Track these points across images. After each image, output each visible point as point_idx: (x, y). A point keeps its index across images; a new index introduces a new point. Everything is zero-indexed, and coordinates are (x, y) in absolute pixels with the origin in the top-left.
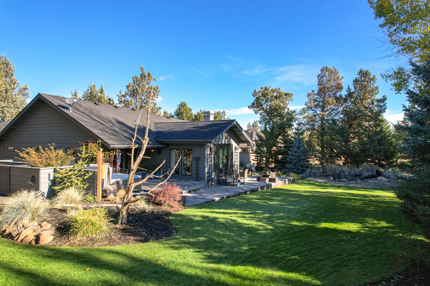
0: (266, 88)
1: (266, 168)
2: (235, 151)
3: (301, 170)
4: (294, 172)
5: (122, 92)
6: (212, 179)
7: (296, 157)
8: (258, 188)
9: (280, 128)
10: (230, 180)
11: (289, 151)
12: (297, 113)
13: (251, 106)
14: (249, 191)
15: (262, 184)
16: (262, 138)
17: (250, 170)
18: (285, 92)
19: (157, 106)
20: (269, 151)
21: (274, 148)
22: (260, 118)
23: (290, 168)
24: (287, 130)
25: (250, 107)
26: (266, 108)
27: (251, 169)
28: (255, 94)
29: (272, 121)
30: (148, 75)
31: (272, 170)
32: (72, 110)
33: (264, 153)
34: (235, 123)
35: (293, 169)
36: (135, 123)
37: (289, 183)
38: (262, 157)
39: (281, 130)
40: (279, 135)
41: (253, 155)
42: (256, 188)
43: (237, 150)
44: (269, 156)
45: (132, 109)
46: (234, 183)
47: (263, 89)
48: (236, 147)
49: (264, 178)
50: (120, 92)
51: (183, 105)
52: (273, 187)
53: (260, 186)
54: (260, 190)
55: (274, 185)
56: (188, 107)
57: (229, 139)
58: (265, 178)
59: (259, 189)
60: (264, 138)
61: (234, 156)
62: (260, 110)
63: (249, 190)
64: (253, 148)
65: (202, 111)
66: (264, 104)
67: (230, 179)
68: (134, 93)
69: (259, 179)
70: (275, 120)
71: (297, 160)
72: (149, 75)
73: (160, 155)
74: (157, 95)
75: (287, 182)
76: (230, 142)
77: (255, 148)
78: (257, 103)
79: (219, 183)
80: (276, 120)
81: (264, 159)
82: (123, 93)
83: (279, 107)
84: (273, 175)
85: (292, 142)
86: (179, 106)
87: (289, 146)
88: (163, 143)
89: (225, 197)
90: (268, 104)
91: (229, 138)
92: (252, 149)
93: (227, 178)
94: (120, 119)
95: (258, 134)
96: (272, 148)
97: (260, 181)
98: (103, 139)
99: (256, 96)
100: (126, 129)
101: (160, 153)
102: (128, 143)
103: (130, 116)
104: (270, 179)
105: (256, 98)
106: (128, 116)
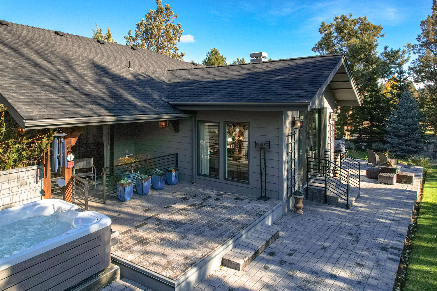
0: (344, 18)
2: (329, 121)
3: (414, 147)
5: (131, 32)
6: (300, 193)
7: (405, 125)
10: (332, 190)
19: (179, 53)
25: (315, 49)
27: (339, 149)
28: (323, 28)
30: (166, 9)
34: (342, 61)
36: (130, 69)
45: (132, 48)
47: (339, 20)
48: (330, 113)
49: (387, 175)
50: (129, 34)
51: (214, 53)
56: (221, 55)
61: (327, 132)
65: (239, 60)
66: (338, 44)
73: (176, 134)
74: (179, 37)
76: (323, 104)
78: (325, 43)
79: (307, 196)
82: (133, 35)
86: (208, 54)
88: (184, 109)
93: (327, 187)
97: (379, 180)
98: (12, 103)
99: (325, 32)
100: (105, 79)
101: (177, 130)
102: (89, 113)
103: (123, 57)
104: (398, 176)
105: (325, 35)
106: (120, 57)
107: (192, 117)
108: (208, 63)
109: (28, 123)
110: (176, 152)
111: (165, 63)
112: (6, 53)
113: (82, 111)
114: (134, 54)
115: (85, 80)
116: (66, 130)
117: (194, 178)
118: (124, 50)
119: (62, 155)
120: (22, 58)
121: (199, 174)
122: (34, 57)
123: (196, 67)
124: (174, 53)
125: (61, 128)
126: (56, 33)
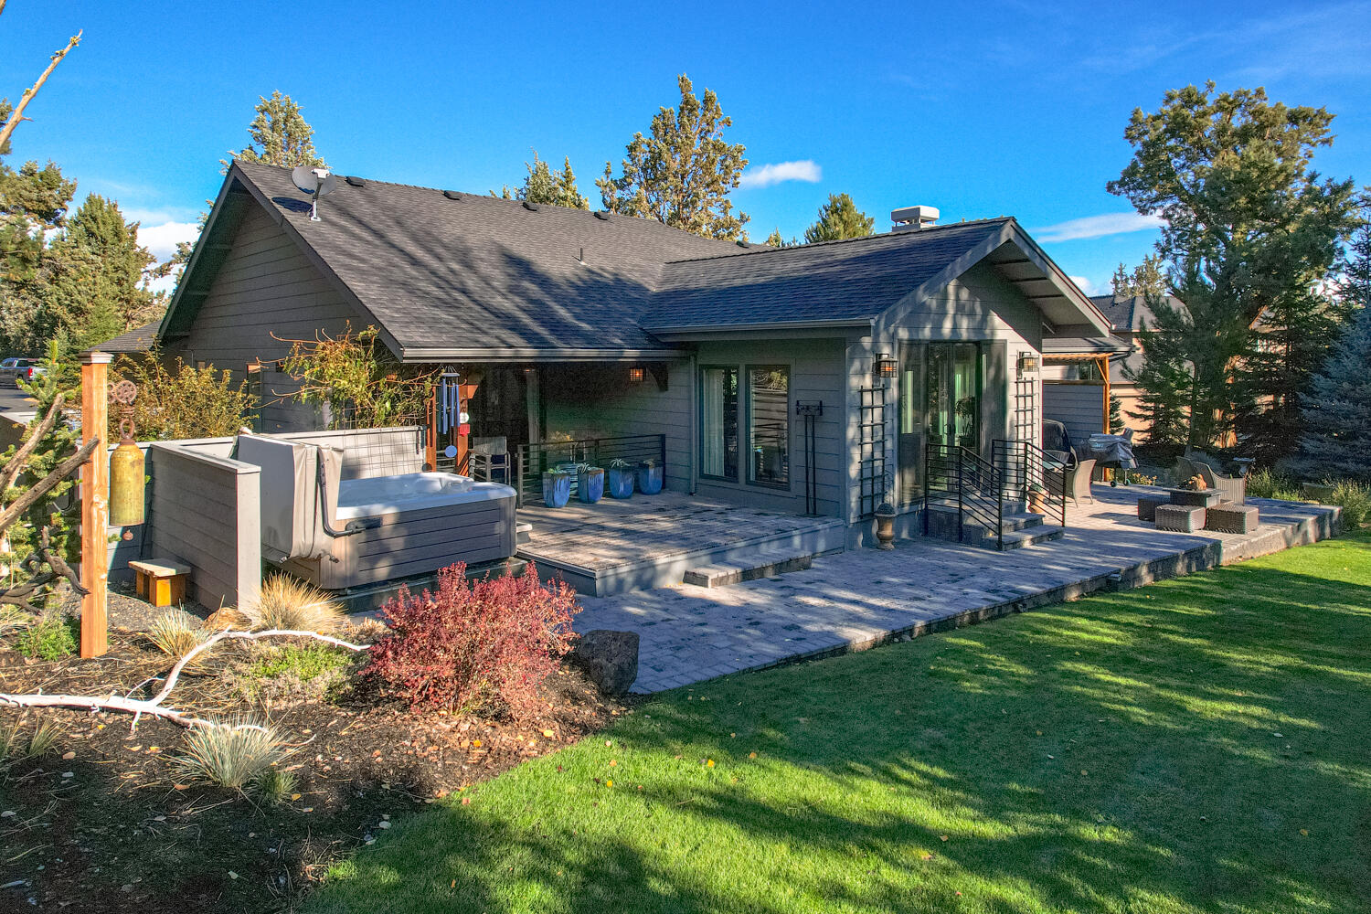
0: (1189, 96)
1: (1194, 449)
2: (1019, 373)
4: (1347, 476)
5: (611, 169)
6: (886, 508)
7: (1356, 402)
8: (1133, 569)
9: (1266, 271)
10: (979, 517)
11: (1316, 376)
12: (1355, 198)
13: (1122, 183)
14: (1082, 585)
15: (1161, 538)
16: (1176, 317)
17: (1106, 461)
18: (1290, 106)
20: (1210, 376)
21: (1238, 363)
22: (1164, 231)
23: (1322, 454)
24: (1301, 280)
25: (1116, 187)
26: (1193, 186)
27: (1113, 458)
28: (1134, 130)
29: (1225, 240)
30: (705, 102)
31: (1228, 464)
32: (318, 215)
33: (1182, 386)
34: (1007, 233)
35: (1342, 458)
36: (583, 263)
37: (1321, 538)
38: (1173, 401)
39: (1271, 279)
40: (1262, 301)
41: (1132, 391)
42: (1124, 568)
43: (1030, 369)
44: (1211, 396)
45: (596, 215)
46: (1005, 532)
47: (1177, 102)
48: (1026, 355)
49: (1177, 508)
50: (607, 173)
51: (839, 208)
52: (1226, 559)
53: (1146, 554)
54: (1148, 580)
55: (1233, 550)
56: (859, 211)
57: (978, 318)
58: (1184, 509)
59: (1144, 570)
60: (1186, 318)
61: (1011, 399)
62: (1163, 199)
63: (1078, 578)
64: (1129, 361)
66: (1185, 171)
67: (982, 511)
68: (653, 172)
69: (1148, 512)
70: (1238, 235)
71: (1360, 418)
72: (708, 100)
73: (661, 395)
75: (1310, 527)
76: (988, 332)
77: (1137, 361)
78: (1147, 169)
79: (926, 528)
80: (1245, 234)
81: (1186, 410)
82: (618, 174)
83: (1265, 171)
84: (1228, 492)
85: (1335, 333)
86: (824, 211)
87: (1315, 351)
88: (669, 340)
89: (920, 624)
90: (1202, 168)
91: (978, 310)
92: (1125, 366)
93: (965, 507)
94: (521, 249)
95: (1153, 300)
96: (1224, 360)
97: (1157, 521)
98: (386, 324)
99: (1146, 138)
100: (526, 284)
101: (663, 386)
102: (495, 342)
103: (573, 238)
104: (1210, 513)
105: (1145, 144)
106: (565, 237)
107: (688, 359)
108: (821, 236)
109: (408, 352)
110: (661, 432)
111: (666, 247)
112: (368, 242)
113: (485, 339)
114: (598, 230)
115: (493, 288)
116: (458, 367)
117: (694, 483)
118: (577, 222)
119: (453, 408)
120: (392, 250)
121: (702, 476)
122: (412, 248)
123: (746, 251)
124: (722, 215)
125: (451, 364)
126: (446, 194)
